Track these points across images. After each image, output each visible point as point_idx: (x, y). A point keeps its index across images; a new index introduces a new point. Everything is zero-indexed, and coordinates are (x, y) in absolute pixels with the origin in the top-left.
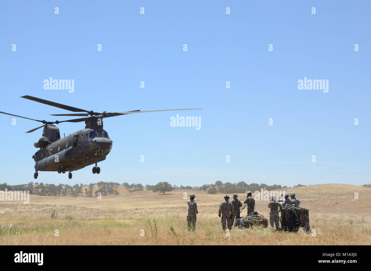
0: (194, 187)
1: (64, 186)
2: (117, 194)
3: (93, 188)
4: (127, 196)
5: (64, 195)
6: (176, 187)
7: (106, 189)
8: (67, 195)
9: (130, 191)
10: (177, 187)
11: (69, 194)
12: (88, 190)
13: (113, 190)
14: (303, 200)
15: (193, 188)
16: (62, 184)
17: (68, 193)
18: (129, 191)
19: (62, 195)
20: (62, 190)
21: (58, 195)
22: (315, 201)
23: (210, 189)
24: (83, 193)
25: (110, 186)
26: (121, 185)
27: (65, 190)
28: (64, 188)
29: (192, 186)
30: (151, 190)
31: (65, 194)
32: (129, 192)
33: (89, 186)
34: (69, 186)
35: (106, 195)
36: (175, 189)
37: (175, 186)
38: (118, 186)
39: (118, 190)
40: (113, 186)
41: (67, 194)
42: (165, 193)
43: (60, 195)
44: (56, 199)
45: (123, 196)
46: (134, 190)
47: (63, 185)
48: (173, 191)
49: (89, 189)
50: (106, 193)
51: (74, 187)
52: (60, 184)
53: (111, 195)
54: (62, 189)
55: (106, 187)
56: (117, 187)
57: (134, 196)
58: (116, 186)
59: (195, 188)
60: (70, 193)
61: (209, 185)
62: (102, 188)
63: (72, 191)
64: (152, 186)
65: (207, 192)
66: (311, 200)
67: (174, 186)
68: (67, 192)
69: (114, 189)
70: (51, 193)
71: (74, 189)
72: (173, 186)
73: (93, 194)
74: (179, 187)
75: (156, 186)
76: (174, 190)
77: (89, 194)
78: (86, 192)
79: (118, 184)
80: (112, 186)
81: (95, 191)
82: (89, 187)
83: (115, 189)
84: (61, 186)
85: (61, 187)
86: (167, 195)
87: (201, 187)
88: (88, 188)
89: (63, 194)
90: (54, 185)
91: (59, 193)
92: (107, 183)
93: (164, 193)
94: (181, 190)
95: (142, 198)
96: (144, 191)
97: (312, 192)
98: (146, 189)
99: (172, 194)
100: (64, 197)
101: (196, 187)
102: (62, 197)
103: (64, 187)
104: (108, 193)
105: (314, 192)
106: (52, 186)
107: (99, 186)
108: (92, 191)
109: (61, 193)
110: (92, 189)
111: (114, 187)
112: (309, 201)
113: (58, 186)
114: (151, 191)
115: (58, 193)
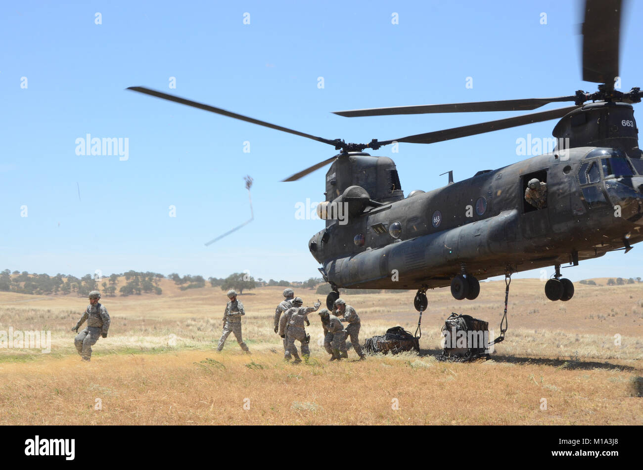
0: (293, 282)
1: (66, 277)
2: (159, 292)
3: (116, 282)
4: (176, 297)
5: (65, 294)
6: (262, 281)
7: (140, 284)
8: (71, 294)
9: (183, 289)
10: (264, 283)
11: (75, 292)
12: (108, 286)
13: (152, 286)
14: (479, 307)
15: (292, 284)
16: (61, 274)
17: (72, 289)
18: (181, 287)
19: (62, 294)
20: (62, 285)
21: (54, 293)
22: (498, 308)
23: (320, 286)
24: (99, 290)
25: (147, 279)
26: (165, 277)
27: (68, 284)
28: (65, 282)
29: (290, 281)
30: (219, 285)
31: (66, 291)
32: (179, 291)
33: (110, 278)
34: (75, 277)
35: (139, 294)
36: (261, 285)
37: (260, 279)
38: (161, 279)
39: (160, 287)
40: (153, 279)
41: (70, 292)
42: (243, 292)
43: (58, 293)
44: (51, 299)
45: (170, 297)
46: (190, 287)
47: (64, 276)
48: (256, 288)
49: (110, 284)
50: (140, 291)
51: (83, 279)
52: (59, 275)
53: (148, 294)
54: (62, 282)
55: (140, 280)
56: (159, 280)
57: (187, 297)
58: (158, 278)
59: (295, 284)
60: (76, 290)
61: (318, 279)
62: (133, 282)
63: (80, 287)
64: (221, 280)
65: (315, 291)
66: (491, 305)
67: (258, 281)
68: (70, 289)
69: (154, 284)
70: (41, 289)
71: (83, 284)
72: (256, 280)
73: (117, 292)
74: (268, 281)
75: (226, 281)
76: (259, 286)
77: (109, 293)
78: (104, 288)
79: (160, 276)
80: (151, 280)
81: (121, 287)
82: (110, 281)
83: (156, 284)
84: (59, 277)
85: (61, 280)
86: (246, 296)
87: (305, 283)
88: (107, 282)
89: (63, 292)
90: (48, 276)
91: (57, 290)
92: (142, 273)
93: (241, 291)
94: (270, 287)
95: (203, 299)
96: (206, 287)
97: (494, 292)
98: (210, 285)
99: (254, 294)
100: (66, 297)
101: (296, 282)
102: (61, 297)
103: (65, 280)
104: (142, 292)
105: (499, 292)
106: (44, 276)
107: (128, 278)
108: (116, 287)
109: (59, 289)
110: (114, 284)
111: (153, 281)
112: (489, 308)
113: (55, 277)
114: (219, 288)
115: (54, 290)
